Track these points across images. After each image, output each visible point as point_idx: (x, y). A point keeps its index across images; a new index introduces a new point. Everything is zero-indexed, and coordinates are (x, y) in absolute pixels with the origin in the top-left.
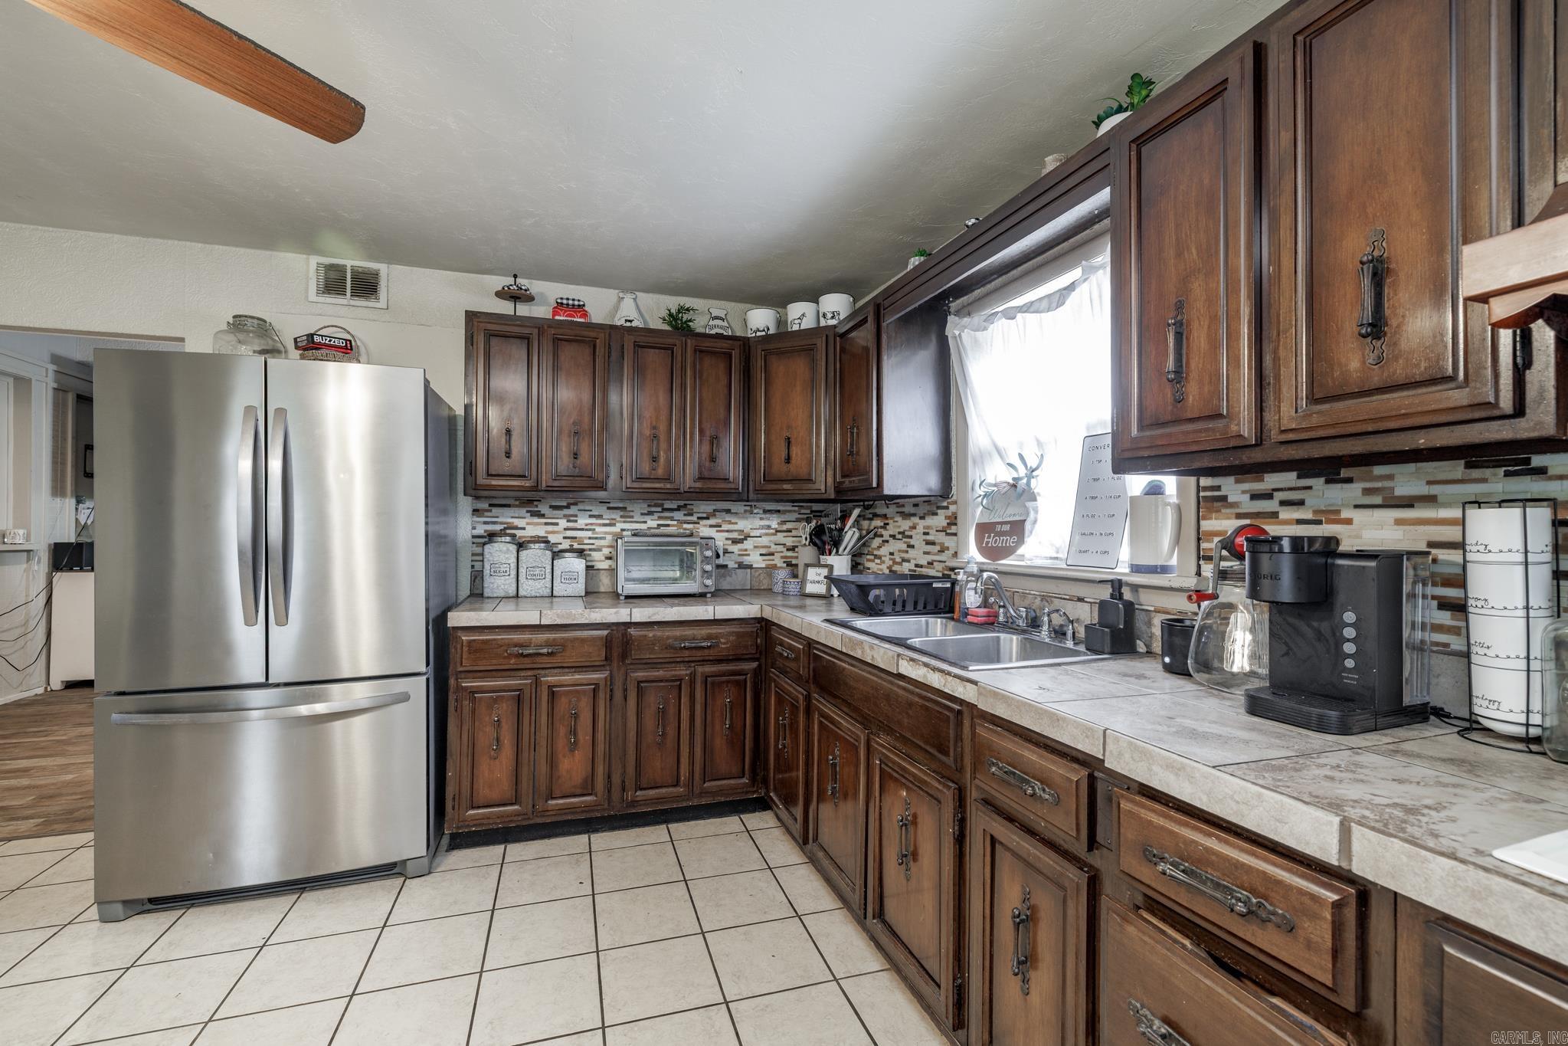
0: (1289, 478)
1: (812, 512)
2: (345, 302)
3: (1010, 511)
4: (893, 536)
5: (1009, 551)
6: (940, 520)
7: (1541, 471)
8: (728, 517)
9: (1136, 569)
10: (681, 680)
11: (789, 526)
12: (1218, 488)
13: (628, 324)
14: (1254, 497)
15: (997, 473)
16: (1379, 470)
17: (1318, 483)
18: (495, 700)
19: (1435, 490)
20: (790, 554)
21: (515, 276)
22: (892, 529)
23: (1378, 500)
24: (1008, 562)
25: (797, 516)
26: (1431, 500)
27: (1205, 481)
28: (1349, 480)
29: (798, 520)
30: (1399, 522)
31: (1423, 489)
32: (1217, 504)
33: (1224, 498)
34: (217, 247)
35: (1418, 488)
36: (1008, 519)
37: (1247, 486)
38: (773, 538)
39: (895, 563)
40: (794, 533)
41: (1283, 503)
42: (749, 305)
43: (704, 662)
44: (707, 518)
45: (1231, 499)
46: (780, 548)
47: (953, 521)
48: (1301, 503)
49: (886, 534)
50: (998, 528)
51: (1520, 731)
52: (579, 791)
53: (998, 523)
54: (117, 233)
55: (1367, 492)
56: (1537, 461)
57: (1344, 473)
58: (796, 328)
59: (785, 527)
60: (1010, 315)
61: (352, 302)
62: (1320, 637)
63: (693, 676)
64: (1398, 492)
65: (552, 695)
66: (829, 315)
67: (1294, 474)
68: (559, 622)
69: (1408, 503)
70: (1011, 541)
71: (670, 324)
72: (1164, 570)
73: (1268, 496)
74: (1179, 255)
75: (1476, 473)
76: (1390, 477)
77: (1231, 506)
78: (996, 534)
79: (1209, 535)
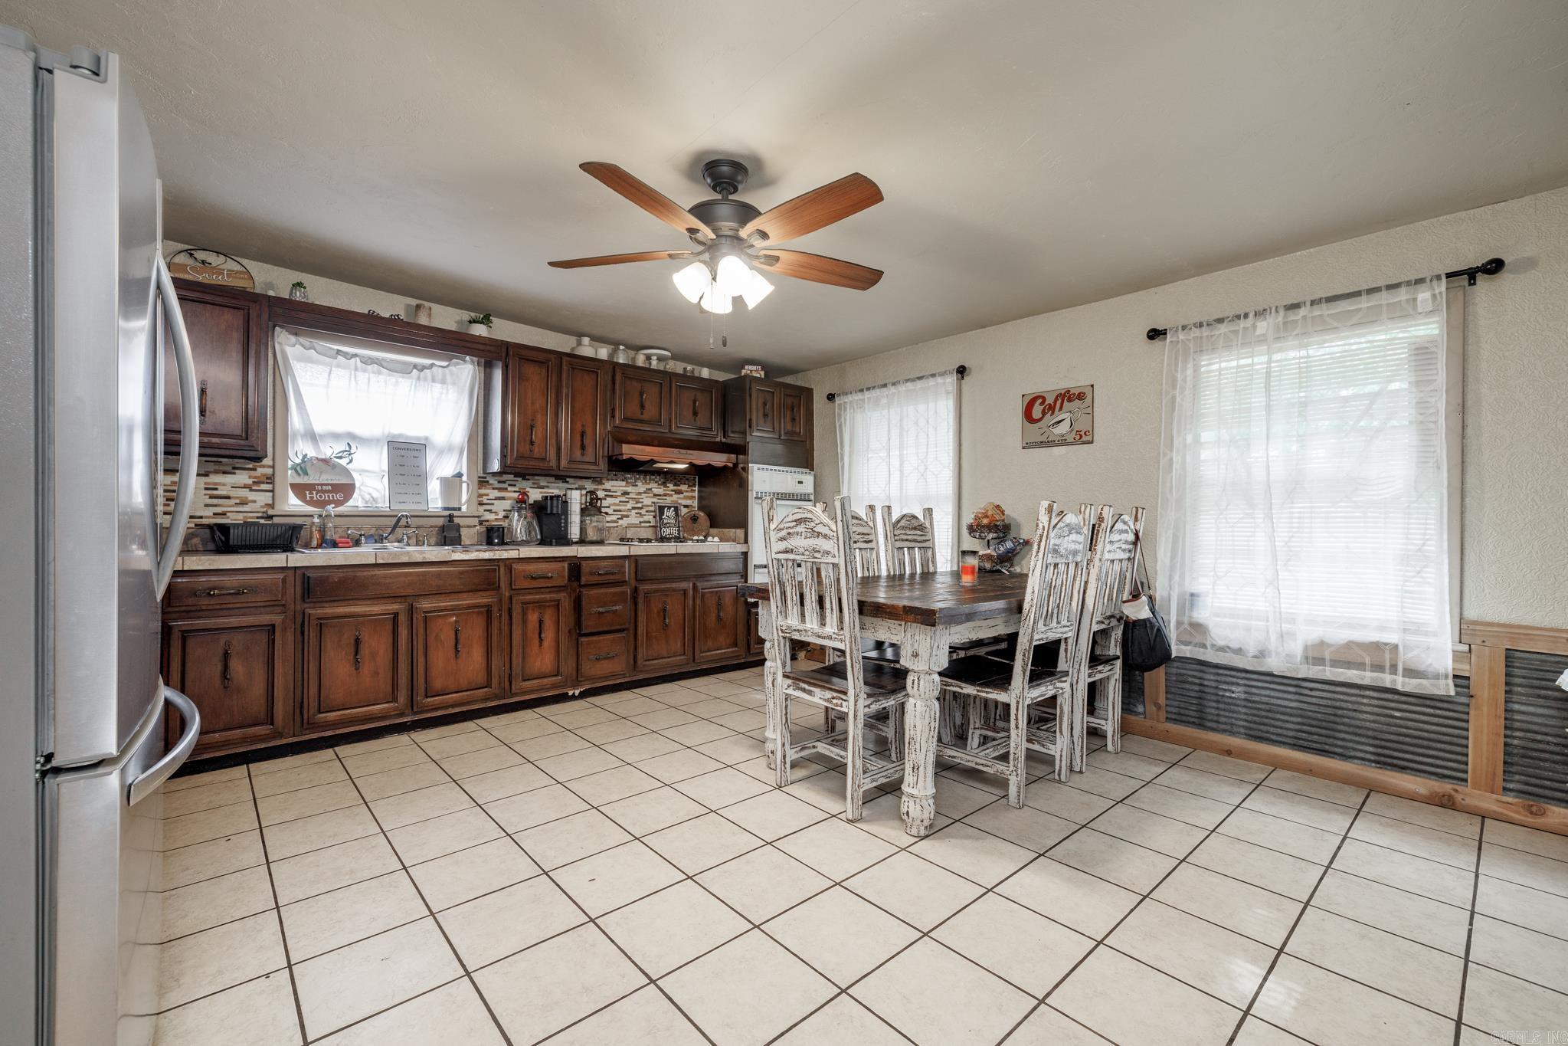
0: (511, 477)
3: (323, 477)
5: (340, 503)
7: (568, 482)
9: (447, 509)
12: (485, 478)
14: (499, 482)
16: (536, 478)
17: (520, 479)
19: (549, 484)
23: (536, 486)
26: (548, 487)
28: (529, 480)
31: (546, 484)
32: (484, 484)
33: (488, 482)
35: (545, 484)
36: (330, 482)
37: (496, 478)
41: (509, 485)
45: (490, 482)
47: (270, 479)
48: (515, 485)
50: (318, 488)
51: (578, 540)
53: (318, 484)
55: (534, 483)
56: (567, 479)
57: (527, 477)
62: (556, 522)
64: (542, 484)
67: (513, 476)
70: (338, 496)
72: (461, 509)
73: (504, 482)
74: (533, 403)
75: (557, 481)
76: (539, 480)
77: (491, 484)
78: (318, 492)
79: (480, 496)
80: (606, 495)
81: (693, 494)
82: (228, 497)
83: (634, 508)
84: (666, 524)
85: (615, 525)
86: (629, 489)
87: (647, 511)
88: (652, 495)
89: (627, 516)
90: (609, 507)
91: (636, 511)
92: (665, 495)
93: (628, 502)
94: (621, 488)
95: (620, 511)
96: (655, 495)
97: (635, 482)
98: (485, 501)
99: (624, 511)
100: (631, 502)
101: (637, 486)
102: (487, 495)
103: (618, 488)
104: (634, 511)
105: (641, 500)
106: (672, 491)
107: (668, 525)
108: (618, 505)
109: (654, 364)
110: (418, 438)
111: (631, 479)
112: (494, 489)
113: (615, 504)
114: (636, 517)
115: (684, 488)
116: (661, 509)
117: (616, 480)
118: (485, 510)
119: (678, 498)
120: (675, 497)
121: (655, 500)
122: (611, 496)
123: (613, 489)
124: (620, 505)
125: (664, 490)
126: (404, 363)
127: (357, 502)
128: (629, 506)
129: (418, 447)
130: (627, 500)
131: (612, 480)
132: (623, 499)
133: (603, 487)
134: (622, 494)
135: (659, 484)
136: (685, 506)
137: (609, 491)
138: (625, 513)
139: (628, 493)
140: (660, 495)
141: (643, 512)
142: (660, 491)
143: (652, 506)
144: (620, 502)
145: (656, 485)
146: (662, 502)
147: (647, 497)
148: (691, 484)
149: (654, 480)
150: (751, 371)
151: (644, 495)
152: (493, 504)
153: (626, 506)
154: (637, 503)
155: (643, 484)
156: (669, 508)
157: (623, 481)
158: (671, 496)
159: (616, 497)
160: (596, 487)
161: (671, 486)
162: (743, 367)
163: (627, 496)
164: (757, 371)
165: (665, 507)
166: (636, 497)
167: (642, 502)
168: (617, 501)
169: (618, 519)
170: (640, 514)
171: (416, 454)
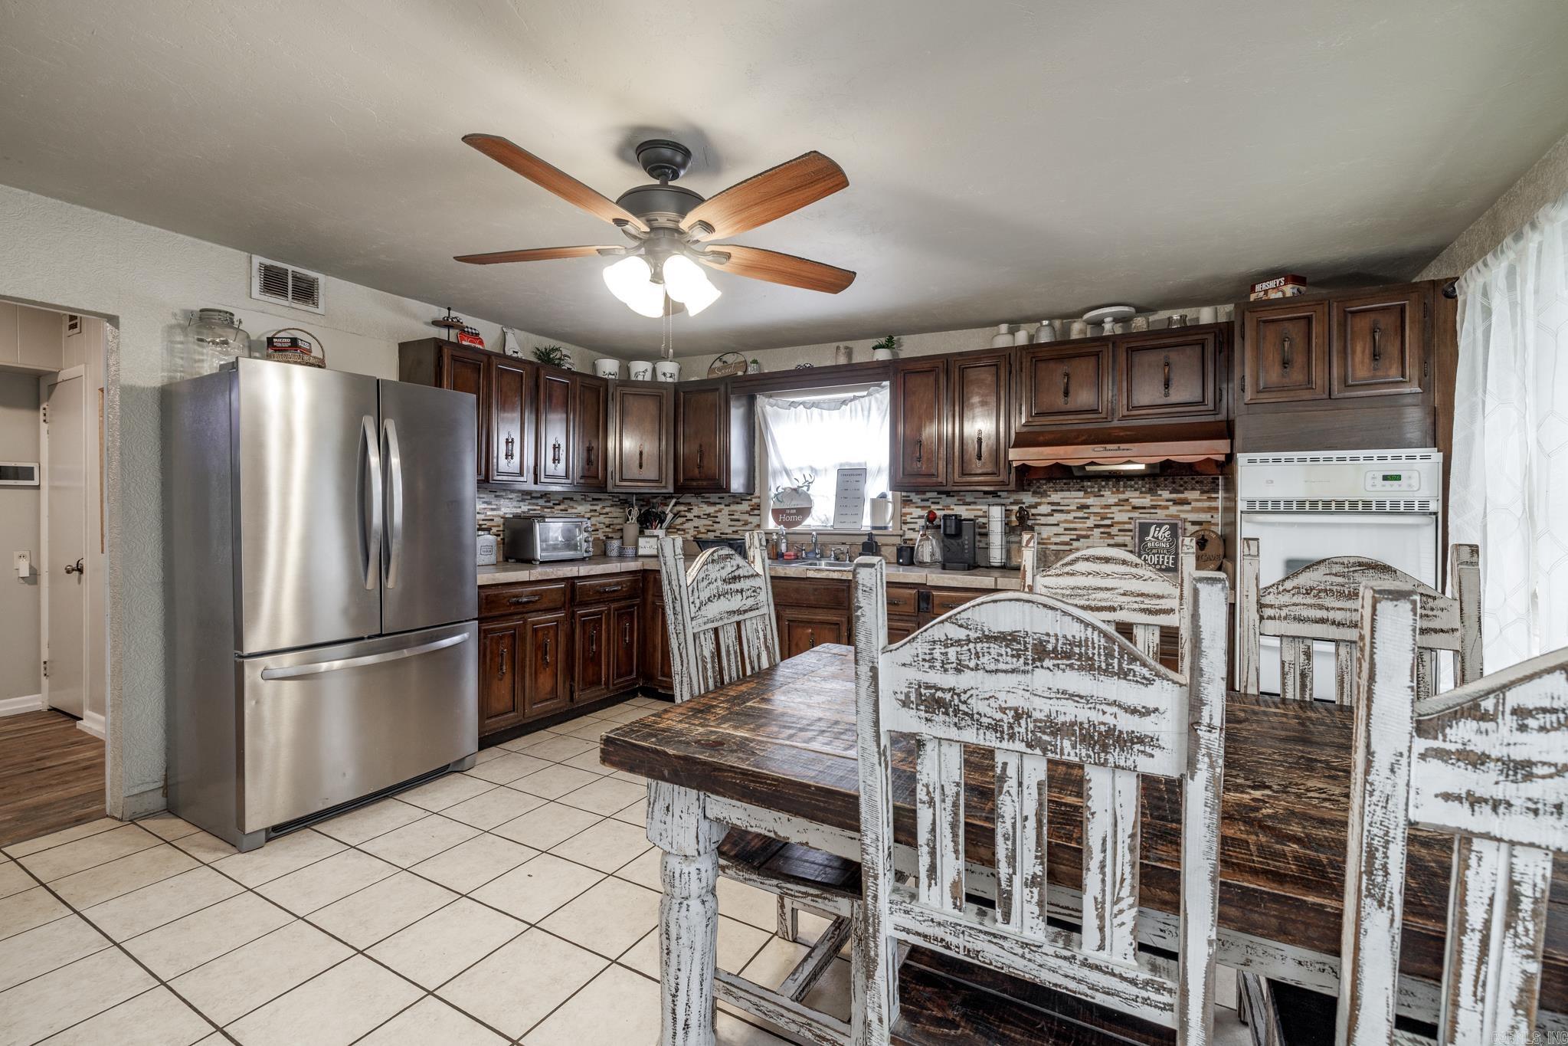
0: (935, 494)
1: (620, 500)
2: (286, 303)
3: (793, 503)
4: (699, 517)
5: (798, 523)
6: (745, 506)
7: (1000, 496)
8: (572, 504)
9: (874, 528)
10: (601, 614)
11: (607, 510)
12: (908, 497)
13: (515, 355)
14: (922, 500)
15: (784, 483)
16: (961, 495)
17: (944, 496)
18: (501, 638)
19: (976, 500)
20: (607, 530)
21: (449, 309)
22: (696, 511)
23: (961, 503)
24: (798, 528)
25: (610, 503)
26: (975, 503)
27: (903, 494)
29: (612, 506)
30: (967, 510)
31: (973, 500)
32: (907, 503)
33: (911, 500)
34: (153, 228)
36: (795, 507)
37: (920, 496)
38: (598, 519)
39: (699, 532)
40: (610, 515)
41: (932, 503)
42: (600, 355)
43: (614, 601)
44: (559, 504)
45: (914, 501)
46: (602, 526)
47: (758, 507)
48: (938, 503)
49: (690, 515)
50: (788, 511)
51: (999, 564)
52: (548, 697)
53: (789, 508)
54: (33, 192)
55: (958, 500)
56: (999, 494)
58: (640, 378)
59: (604, 511)
60: (808, 406)
61: (294, 305)
62: (958, 544)
63: (609, 609)
64: (967, 500)
65: (535, 631)
66: (668, 375)
68: (540, 578)
69: (969, 504)
70: (798, 518)
71: (539, 358)
72: (886, 528)
73: (928, 500)
74: (919, 417)
76: (964, 496)
77: (914, 503)
78: (787, 514)
79: (905, 514)
80: (1053, 510)
81: (1213, 504)
82: (739, 520)
83: (1097, 526)
84: (1152, 549)
85: (1067, 548)
86: (1090, 501)
87: (1120, 530)
88: (1130, 508)
89: (1087, 537)
90: (1058, 525)
91: (1102, 530)
92: (1154, 507)
93: (1088, 518)
94: (1077, 500)
95: (1075, 529)
96: (1135, 508)
97: (1100, 491)
98: (909, 520)
99: (1081, 529)
100: (1092, 518)
101: (1103, 496)
102: (911, 514)
103: (1072, 500)
104: (1097, 531)
105: (1109, 516)
106: (1167, 501)
107: (1154, 551)
108: (1072, 522)
109: (1108, 327)
110: (859, 464)
111: (1092, 487)
112: (917, 507)
113: (1066, 521)
114: (1101, 538)
115: (1190, 495)
116: (1144, 529)
117: (1069, 490)
118: (909, 529)
119: (1178, 511)
120: (1174, 510)
121: (1135, 514)
122: (1061, 511)
123: (1062, 502)
124: (1075, 523)
125: (1151, 500)
126: (834, 400)
127: (812, 523)
128: (1090, 523)
129: (859, 472)
130: (1086, 515)
131: (1062, 491)
132: (1080, 514)
133: (1049, 500)
134: (1078, 508)
135: (1141, 493)
136: (1194, 523)
137: (1058, 504)
138: (1084, 533)
139: (1088, 507)
140: (1144, 508)
141: (1114, 530)
142: (1147, 501)
143: (1130, 523)
144: (1075, 518)
145: (1137, 494)
146: (1146, 518)
147: (1120, 511)
148: (1205, 488)
149: (1131, 487)
150: (1266, 292)
151: (1114, 509)
152: (916, 523)
153: (1085, 523)
154: (1103, 519)
155: (1113, 493)
156: (1160, 525)
157: (1079, 490)
158: (1167, 508)
159: (1068, 512)
160: (1039, 500)
161: (1166, 494)
162: (1253, 290)
163: (1085, 511)
164: (1276, 288)
165: (1153, 524)
166: (1102, 511)
167: (1113, 518)
168: (1070, 517)
169: (1071, 540)
170: (1109, 534)
171: (857, 478)
